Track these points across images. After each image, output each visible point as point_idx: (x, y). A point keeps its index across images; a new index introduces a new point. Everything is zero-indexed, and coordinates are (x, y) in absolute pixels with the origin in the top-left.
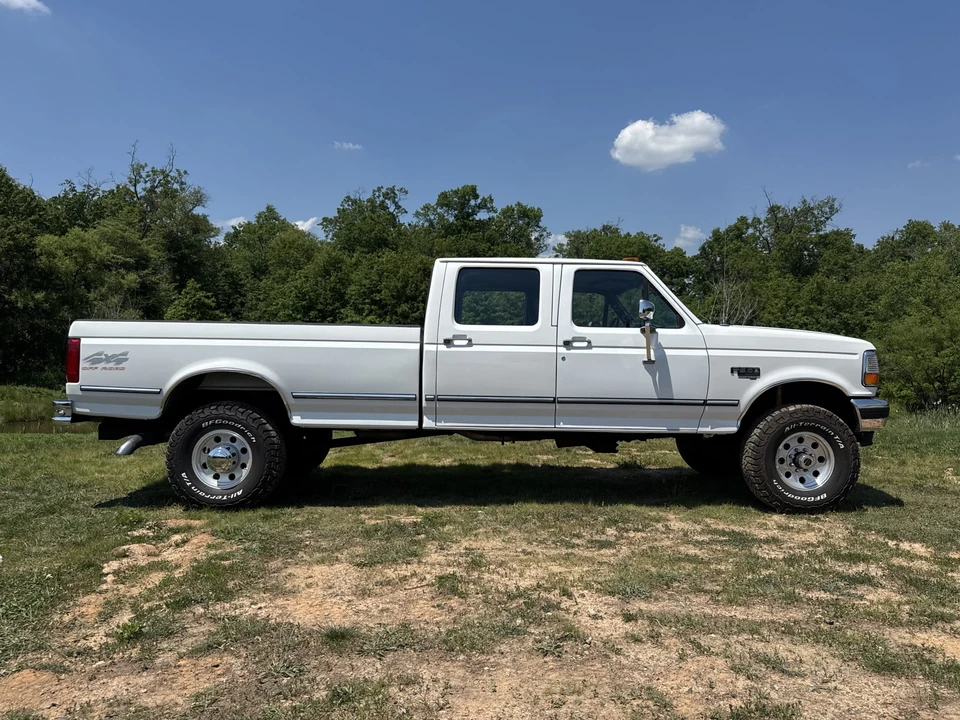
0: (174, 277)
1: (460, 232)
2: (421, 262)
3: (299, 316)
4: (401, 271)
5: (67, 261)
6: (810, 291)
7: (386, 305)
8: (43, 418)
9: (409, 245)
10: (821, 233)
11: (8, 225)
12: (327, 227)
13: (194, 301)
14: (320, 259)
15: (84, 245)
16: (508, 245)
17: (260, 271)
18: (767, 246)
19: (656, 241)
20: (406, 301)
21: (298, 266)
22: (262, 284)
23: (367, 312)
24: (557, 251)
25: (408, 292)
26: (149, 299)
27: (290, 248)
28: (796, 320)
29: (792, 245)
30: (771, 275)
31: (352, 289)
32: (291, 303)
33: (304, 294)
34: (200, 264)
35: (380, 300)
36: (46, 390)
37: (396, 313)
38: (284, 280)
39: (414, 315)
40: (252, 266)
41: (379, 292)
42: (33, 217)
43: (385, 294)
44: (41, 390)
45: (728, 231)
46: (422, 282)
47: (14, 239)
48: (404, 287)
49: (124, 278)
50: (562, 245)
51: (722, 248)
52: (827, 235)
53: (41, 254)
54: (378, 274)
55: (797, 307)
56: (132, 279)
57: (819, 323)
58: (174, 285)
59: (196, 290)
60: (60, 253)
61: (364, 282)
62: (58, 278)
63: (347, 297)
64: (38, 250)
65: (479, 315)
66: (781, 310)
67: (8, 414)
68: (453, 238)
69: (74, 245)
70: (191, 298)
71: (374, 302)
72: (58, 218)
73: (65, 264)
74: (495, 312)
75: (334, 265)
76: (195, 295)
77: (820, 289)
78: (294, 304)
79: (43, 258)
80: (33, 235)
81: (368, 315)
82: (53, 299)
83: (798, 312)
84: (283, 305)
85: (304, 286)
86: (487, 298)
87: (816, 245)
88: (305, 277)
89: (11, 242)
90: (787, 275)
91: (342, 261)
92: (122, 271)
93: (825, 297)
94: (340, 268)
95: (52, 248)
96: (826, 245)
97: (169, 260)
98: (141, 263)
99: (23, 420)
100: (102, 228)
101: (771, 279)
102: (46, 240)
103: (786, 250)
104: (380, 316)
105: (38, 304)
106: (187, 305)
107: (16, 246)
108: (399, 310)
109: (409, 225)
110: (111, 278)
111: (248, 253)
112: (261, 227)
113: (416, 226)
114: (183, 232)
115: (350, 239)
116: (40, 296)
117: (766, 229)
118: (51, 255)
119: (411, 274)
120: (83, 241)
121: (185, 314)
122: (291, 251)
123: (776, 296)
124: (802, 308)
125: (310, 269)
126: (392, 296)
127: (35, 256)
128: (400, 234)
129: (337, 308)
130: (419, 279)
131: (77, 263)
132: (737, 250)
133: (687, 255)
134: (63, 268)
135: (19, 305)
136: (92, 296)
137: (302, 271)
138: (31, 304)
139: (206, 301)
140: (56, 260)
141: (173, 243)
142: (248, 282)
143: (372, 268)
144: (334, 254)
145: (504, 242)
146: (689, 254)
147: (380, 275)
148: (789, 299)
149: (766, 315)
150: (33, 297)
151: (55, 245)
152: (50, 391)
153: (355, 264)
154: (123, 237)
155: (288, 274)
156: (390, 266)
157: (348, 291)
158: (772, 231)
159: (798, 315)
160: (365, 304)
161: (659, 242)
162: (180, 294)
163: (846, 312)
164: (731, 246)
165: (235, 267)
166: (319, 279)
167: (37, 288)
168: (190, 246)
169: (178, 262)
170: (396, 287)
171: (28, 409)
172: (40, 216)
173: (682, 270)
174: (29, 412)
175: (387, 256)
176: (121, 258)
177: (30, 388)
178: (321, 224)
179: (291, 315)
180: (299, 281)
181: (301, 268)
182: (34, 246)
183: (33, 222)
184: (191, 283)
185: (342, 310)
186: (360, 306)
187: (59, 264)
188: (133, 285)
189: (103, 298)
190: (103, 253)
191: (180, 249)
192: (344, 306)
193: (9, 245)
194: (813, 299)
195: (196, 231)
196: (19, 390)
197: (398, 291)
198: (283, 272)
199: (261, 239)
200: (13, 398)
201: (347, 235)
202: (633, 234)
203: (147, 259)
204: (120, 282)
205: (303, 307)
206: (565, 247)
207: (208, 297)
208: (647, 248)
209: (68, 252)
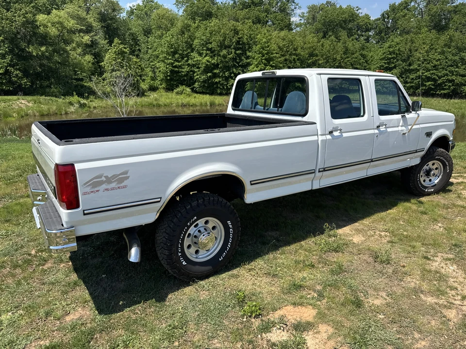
0: (105, 37)
1: (250, 6)
2: (233, 25)
3: (170, 58)
4: (222, 31)
5: (54, 29)
6: (445, 40)
7: (215, 50)
8: (56, 114)
9: (223, 15)
10: (454, 4)
11: (21, 10)
12: (178, 6)
13: (119, 50)
14: (179, 25)
15: (61, 20)
16: (277, 14)
17: (147, 32)
18: (421, 13)
19: (357, 10)
20: (225, 48)
21: (167, 30)
22: (149, 39)
23: (204, 55)
24: (301, 17)
25: (226, 43)
26: (95, 49)
27: (162, 18)
28: (434, 57)
29: (437, 12)
30: (423, 30)
31: (196, 42)
32: (166, 50)
33: (172, 45)
34: (117, 29)
35: (211, 48)
36: (54, 98)
37: (220, 55)
38: (161, 37)
39: (230, 56)
40: (143, 29)
41: (211, 43)
42: (32, 5)
43: (213, 45)
44: (52, 98)
45: (400, 4)
46: (233, 37)
47: (25, 17)
48: (224, 40)
49: (83, 38)
50: (303, 13)
51: (395, 15)
52: (457, 6)
53: (40, 26)
54: (210, 33)
55: (436, 49)
56: (86, 39)
57: (447, 58)
58: (107, 41)
59: (119, 44)
60: (49, 25)
61: (203, 37)
62: (50, 39)
63: (193, 46)
64: (38, 23)
65: (263, 56)
66: (427, 52)
67: (40, 111)
68: (247, 10)
69: (56, 20)
70: (117, 49)
71: (208, 49)
72: (45, 5)
73: (53, 31)
74: (272, 54)
75: (186, 28)
76: (119, 47)
77: (451, 39)
78: (167, 51)
79: (41, 28)
80: (34, 15)
81: (205, 57)
82: (50, 50)
83: (436, 53)
84: (162, 51)
85: (172, 40)
86: (268, 46)
87: (449, 12)
88: (172, 35)
89: (25, 19)
90: (432, 31)
91: (190, 26)
92: (82, 34)
93: (453, 44)
94: (189, 30)
95: (45, 22)
96: (455, 12)
97: (102, 27)
98: (89, 30)
99: (47, 115)
100: (67, 10)
101: (423, 33)
102: (41, 18)
103: (432, 16)
104: (211, 57)
105: (43, 53)
106: (115, 52)
107: (27, 21)
108: (222, 54)
109: (222, 3)
110: (76, 38)
111: (141, 22)
112: (145, 7)
113: (225, 3)
114: (107, 11)
115: (192, 12)
116: (43, 49)
117: (422, 3)
118: (45, 26)
119: (227, 33)
120: (60, 18)
121: (115, 57)
122: (163, 21)
123: (424, 43)
124: (439, 50)
125: (174, 30)
126: (218, 45)
127: (38, 27)
128: (218, 9)
129: (189, 53)
130: (232, 35)
131: (59, 30)
132: (404, 16)
133: (371, 19)
134: (52, 34)
135: (34, 54)
136: (68, 48)
137: (170, 32)
138: (40, 53)
139: (125, 50)
140: (48, 29)
141: (103, 18)
142: (142, 38)
143: (206, 29)
144: (186, 22)
145: (275, 12)
146: (373, 18)
147: (211, 34)
148: (432, 45)
149: (418, 54)
150: (40, 49)
151: (46, 21)
152: (56, 99)
153: (197, 27)
154: (78, 15)
155: (163, 35)
156: (216, 28)
157: (194, 43)
158: (425, 4)
159: (436, 54)
160: (203, 50)
161: (359, 11)
162: (111, 46)
163: (463, 52)
164: (402, 13)
165: (134, 30)
166: (179, 36)
167: (42, 44)
168: (111, 19)
169: (106, 28)
170: (220, 40)
171: (49, 109)
172: (36, 3)
173: (368, 27)
174: (50, 111)
175: (214, 22)
176: (79, 27)
177: (46, 98)
178: (175, 4)
179: (166, 57)
180: (169, 38)
181: (169, 30)
182: (36, 21)
183: (33, 7)
184: (116, 40)
185: (192, 54)
186: (201, 52)
187: (50, 31)
188: (88, 42)
189: (74, 49)
190: (71, 25)
191: (107, 21)
192: (192, 52)
193: (23, 20)
194: (445, 45)
195: (114, 10)
196: (42, 98)
197: (221, 43)
198: (159, 33)
199: (146, 14)
200: (40, 103)
201: (191, 10)
202: (344, 7)
203: (92, 27)
204: (82, 41)
205: (172, 52)
206: (305, 15)
207: (125, 48)
208: (353, 14)
209: (53, 24)
